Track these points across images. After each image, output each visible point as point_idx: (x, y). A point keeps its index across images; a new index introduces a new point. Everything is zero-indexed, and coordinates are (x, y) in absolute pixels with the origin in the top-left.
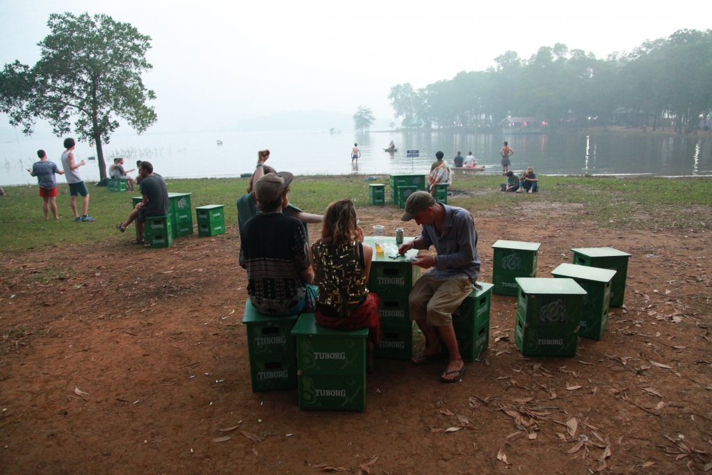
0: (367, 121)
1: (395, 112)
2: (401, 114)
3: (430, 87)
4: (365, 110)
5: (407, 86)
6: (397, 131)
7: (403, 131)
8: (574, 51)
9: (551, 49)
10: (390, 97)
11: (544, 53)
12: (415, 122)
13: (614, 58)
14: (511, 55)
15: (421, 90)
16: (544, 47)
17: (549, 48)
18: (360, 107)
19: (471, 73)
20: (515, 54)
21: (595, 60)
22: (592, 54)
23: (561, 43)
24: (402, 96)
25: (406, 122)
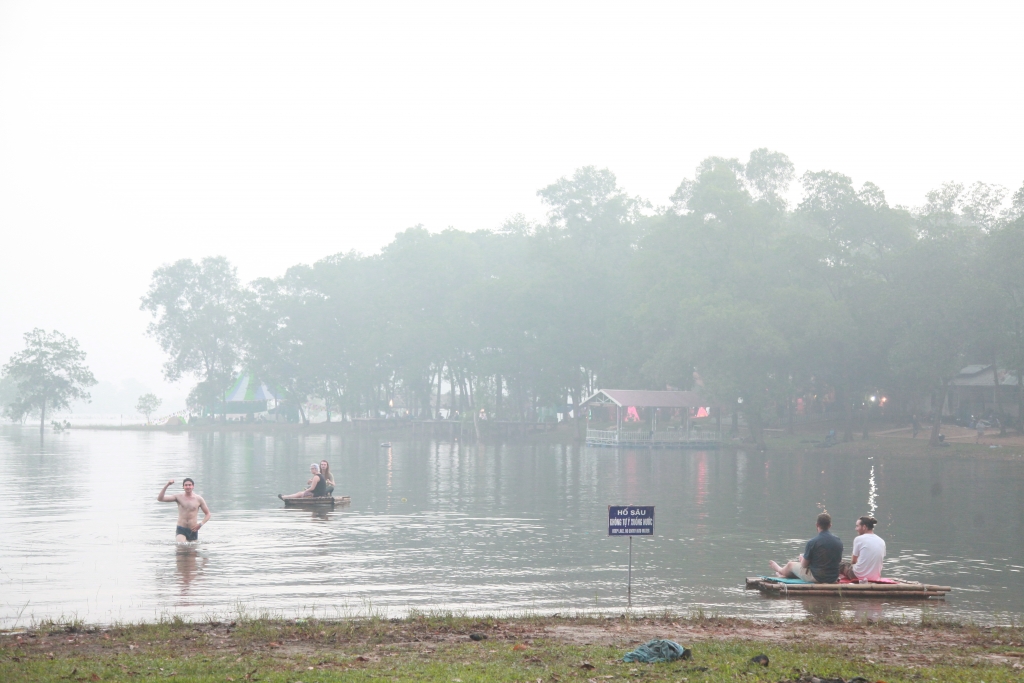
0: (62, 383)
1: (166, 357)
2: (191, 365)
3: (298, 275)
4: (55, 346)
5: (217, 269)
6: (174, 426)
7: (195, 428)
8: (815, 176)
9: (740, 168)
10: (151, 302)
11: (717, 180)
12: (240, 395)
13: (949, 204)
14: (592, 181)
15: (267, 284)
16: (716, 159)
17: (734, 163)
18: (36, 332)
19: (450, 235)
20: (607, 180)
21: (886, 208)
22: (873, 190)
23: (772, 150)
24: (197, 301)
25: (204, 396)
